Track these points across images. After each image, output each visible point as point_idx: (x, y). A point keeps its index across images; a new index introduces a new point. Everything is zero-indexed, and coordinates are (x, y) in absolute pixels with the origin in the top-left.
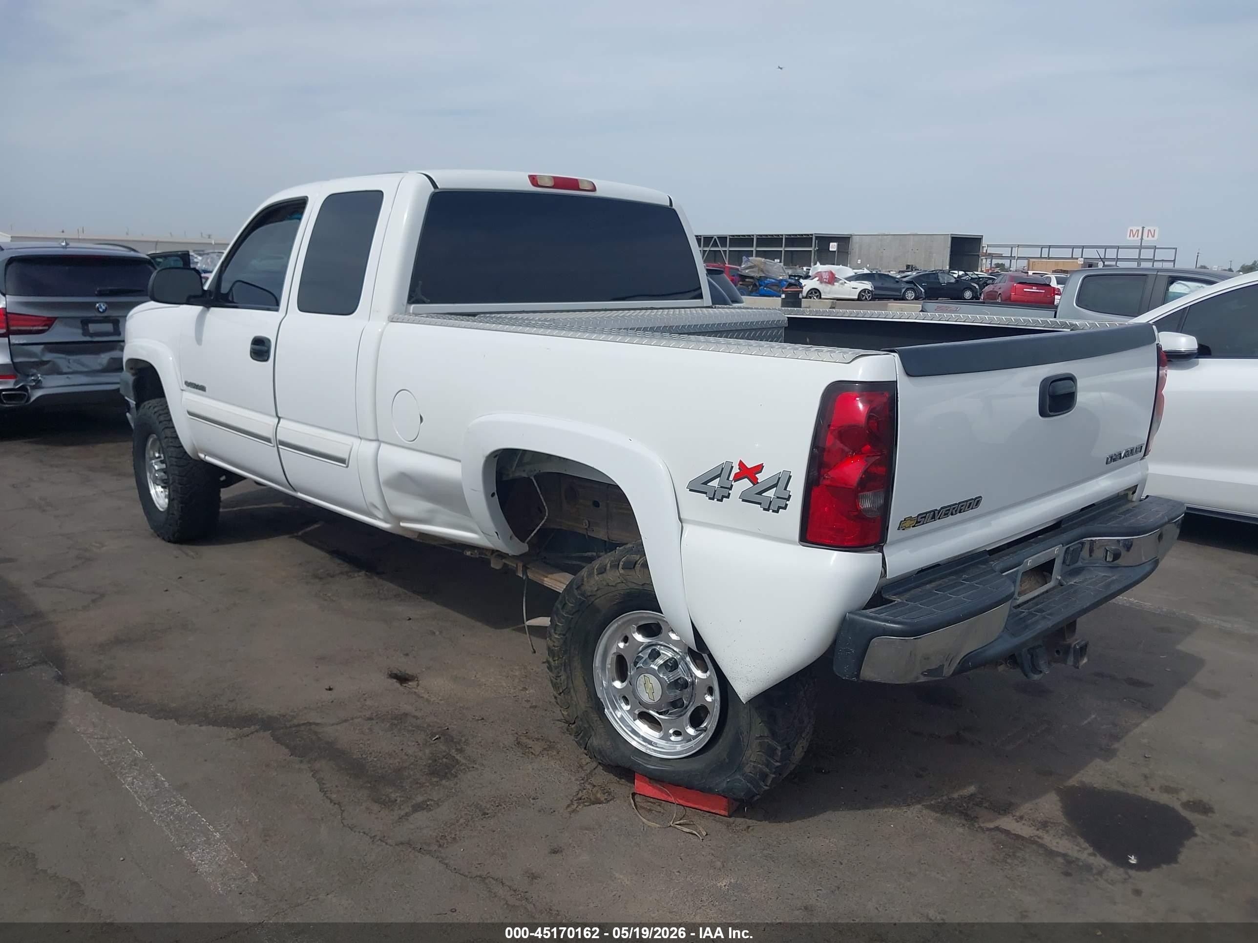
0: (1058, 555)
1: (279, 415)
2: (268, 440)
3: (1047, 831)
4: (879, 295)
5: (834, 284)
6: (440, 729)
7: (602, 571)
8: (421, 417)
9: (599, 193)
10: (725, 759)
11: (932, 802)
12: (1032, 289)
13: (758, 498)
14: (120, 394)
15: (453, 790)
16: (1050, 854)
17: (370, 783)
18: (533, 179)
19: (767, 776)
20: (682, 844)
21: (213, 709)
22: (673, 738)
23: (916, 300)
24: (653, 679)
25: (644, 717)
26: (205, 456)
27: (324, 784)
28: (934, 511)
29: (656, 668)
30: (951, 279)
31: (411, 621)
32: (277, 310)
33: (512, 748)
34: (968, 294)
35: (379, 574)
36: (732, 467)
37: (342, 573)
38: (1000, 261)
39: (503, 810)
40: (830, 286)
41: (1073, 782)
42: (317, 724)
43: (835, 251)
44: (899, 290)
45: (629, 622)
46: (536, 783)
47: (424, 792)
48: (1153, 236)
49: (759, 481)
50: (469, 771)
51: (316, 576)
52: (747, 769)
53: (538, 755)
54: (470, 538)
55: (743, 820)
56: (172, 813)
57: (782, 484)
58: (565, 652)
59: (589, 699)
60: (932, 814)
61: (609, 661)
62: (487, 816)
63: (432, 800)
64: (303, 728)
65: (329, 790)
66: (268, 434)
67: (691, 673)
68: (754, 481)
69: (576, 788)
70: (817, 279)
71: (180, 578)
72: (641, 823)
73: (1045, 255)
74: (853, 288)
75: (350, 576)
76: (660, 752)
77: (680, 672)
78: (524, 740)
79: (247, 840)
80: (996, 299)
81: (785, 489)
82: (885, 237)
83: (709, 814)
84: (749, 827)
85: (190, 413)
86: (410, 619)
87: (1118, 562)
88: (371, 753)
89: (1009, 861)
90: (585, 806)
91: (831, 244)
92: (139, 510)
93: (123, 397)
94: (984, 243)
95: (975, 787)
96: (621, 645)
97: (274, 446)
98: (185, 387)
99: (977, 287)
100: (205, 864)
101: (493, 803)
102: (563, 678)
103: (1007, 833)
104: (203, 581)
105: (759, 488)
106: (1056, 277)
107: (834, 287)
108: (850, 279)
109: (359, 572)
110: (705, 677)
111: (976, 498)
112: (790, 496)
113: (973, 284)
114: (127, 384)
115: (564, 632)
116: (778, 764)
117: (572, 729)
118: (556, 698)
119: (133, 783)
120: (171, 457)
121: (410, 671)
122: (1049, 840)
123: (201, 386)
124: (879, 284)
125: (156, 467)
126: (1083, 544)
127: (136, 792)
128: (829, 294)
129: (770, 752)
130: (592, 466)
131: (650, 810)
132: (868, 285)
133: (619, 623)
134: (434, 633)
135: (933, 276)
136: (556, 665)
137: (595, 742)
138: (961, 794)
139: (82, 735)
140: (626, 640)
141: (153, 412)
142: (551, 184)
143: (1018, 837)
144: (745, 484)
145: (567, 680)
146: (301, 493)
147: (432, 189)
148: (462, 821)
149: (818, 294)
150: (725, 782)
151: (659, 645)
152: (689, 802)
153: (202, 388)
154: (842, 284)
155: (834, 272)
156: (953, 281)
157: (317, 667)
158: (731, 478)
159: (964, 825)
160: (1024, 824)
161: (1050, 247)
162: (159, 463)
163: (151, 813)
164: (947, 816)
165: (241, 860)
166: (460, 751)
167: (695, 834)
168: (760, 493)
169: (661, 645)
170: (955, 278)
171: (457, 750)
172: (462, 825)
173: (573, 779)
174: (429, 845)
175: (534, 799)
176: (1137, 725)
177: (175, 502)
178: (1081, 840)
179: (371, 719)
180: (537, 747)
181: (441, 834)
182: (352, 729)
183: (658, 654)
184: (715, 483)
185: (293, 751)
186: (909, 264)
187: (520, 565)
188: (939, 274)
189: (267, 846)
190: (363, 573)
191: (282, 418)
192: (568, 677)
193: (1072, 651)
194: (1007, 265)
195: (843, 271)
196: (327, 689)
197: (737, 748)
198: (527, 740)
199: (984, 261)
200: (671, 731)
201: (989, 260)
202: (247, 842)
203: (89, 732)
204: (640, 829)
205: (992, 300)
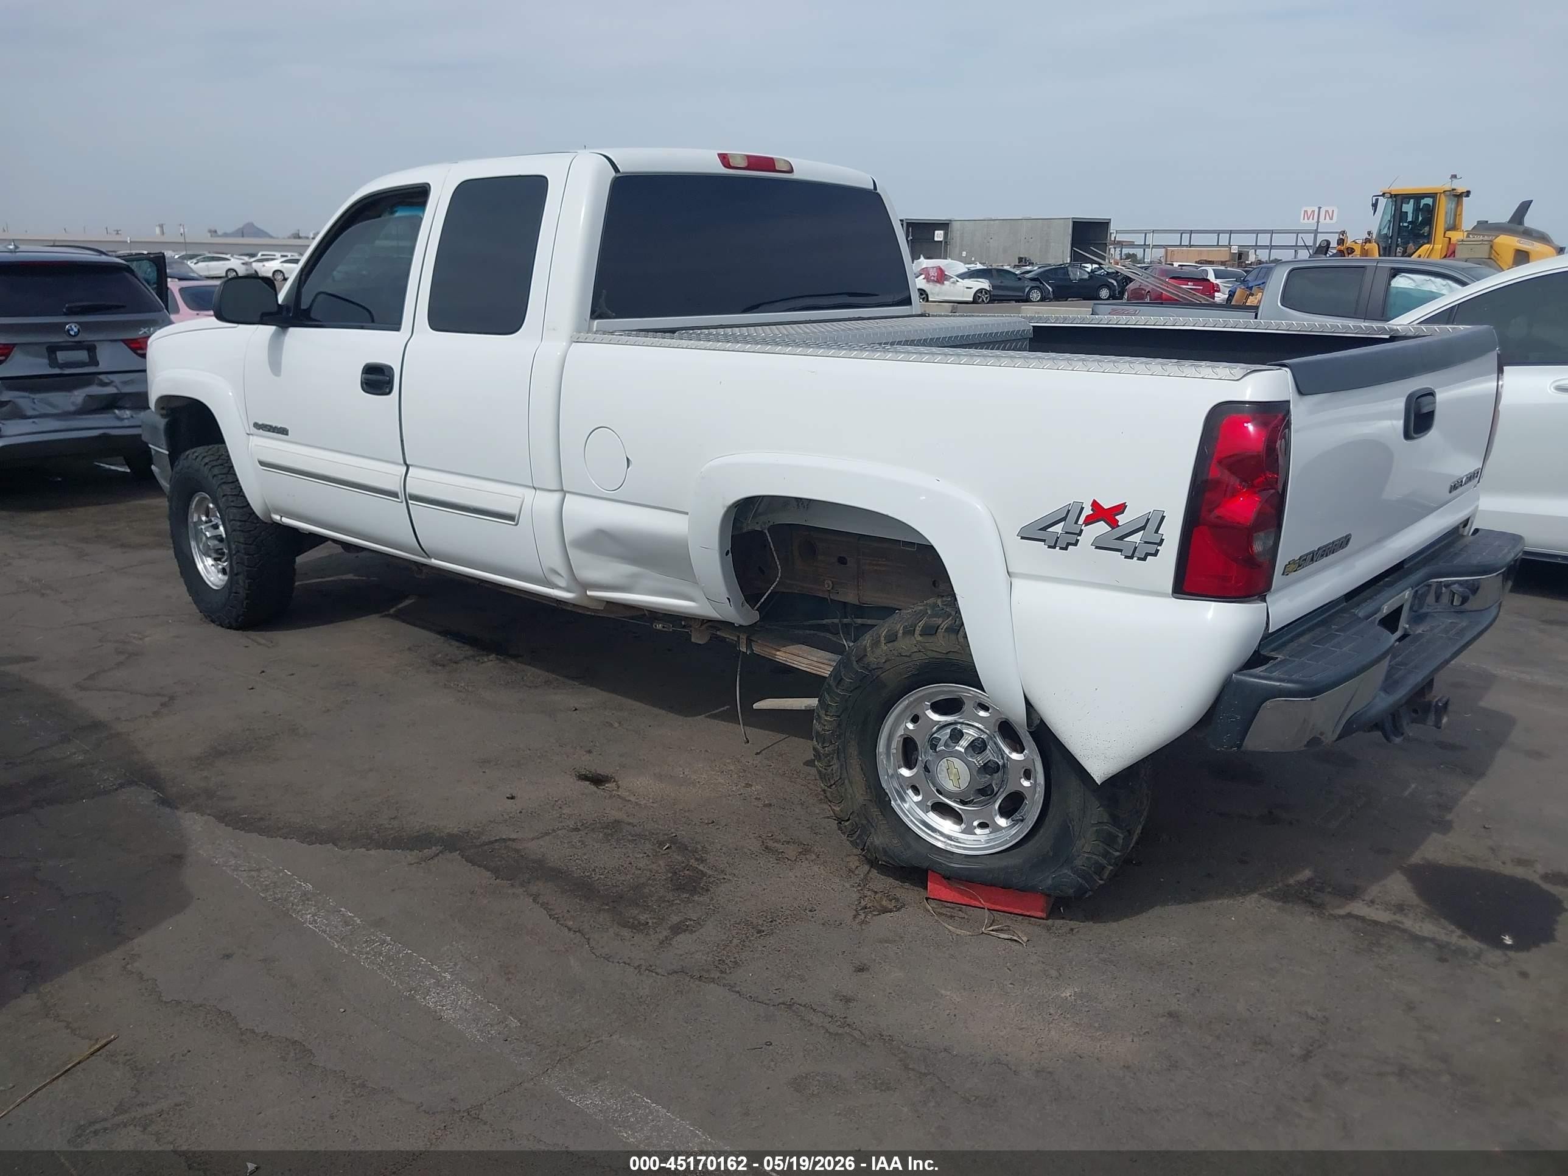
0: (1407, 600)
1: (408, 462)
2: (394, 495)
3: (1405, 915)
4: (997, 296)
5: (943, 283)
6: (666, 837)
7: (892, 638)
8: (628, 459)
9: (796, 175)
10: (1048, 852)
11: (1269, 890)
12: (1188, 285)
13: (1118, 544)
14: (142, 441)
15: (711, 907)
16: (1418, 940)
17: (607, 905)
18: (724, 159)
19: (1103, 868)
20: (1003, 952)
21: (375, 829)
22: (978, 831)
23: (1042, 301)
24: (957, 762)
25: (941, 809)
26: (281, 517)
27: (551, 909)
28: (1313, 552)
29: (963, 750)
30: (1084, 274)
31: (577, 711)
32: (398, 329)
33: (761, 853)
34: (1104, 293)
35: (515, 657)
36: (1082, 508)
37: (466, 658)
38: (1131, 251)
39: (780, 926)
40: (938, 285)
41: (1416, 859)
42: (514, 840)
43: (941, 242)
44: (1022, 289)
45: (921, 700)
46: (806, 893)
47: (677, 911)
48: (1331, 219)
49: (1120, 524)
50: (721, 883)
51: (435, 663)
52: (1078, 862)
53: (795, 860)
54: (686, 607)
55: (1062, 921)
56: (380, 954)
57: (1152, 527)
58: (839, 737)
59: (868, 791)
60: (1273, 903)
61: (894, 745)
62: (763, 934)
63: (690, 920)
64: (497, 846)
65: (560, 916)
66: (395, 486)
67: (1002, 754)
68: (1114, 524)
69: (856, 896)
70: (923, 276)
71: (263, 672)
72: (947, 932)
73: (1185, 242)
74: (967, 288)
75: (479, 661)
76: (965, 849)
77: (989, 755)
78: (770, 844)
79: (486, 980)
80: (1143, 299)
81: (1157, 531)
82: (992, 222)
83: (1022, 917)
84: (1072, 930)
85: (262, 463)
86: (576, 709)
87: (1467, 606)
88: (594, 870)
89: (1375, 949)
90: (875, 915)
91: (937, 232)
92: (180, 590)
93: (146, 444)
94: (1113, 228)
95: (1310, 871)
96: (910, 726)
97: (402, 502)
98: (255, 431)
99: (1115, 284)
100: (447, 1009)
101: (764, 919)
102: (835, 767)
103: (1362, 919)
104: (293, 674)
105: (1119, 532)
106: (1213, 270)
107: (944, 287)
108: (962, 276)
109: (488, 655)
110: (1023, 758)
111: (1346, 537)
112: (1162, 540)
113: (1110, 280)
114: (154, 428)
115: (838, 714)
116: (1117, 854)
117: (845, 826)
118: (824, 791)
119: (315, 921)
120: (232, 520)
121: (603, 771)
122: (1408, 923)
123: (281, 428)
124: (998, 283)
125: (208, 534)
126: (1429, 586)
127: (325, 932)
128: (938, 295)
129: (1109, 840)
130: (885, 513)
131: (952, 917)
132: (984, 284)
133: (911, 699)
134: (611, 725)
135: (1062, 270)
136: (826, 752)
137: (879, 839)
138: (1298, 879)
139: (224, 868)
140: (915, 719)
141: (203, 464)
142: (744, 164)
143: (1376, 923)
144: (1101, 528)
145: (841, 770)
146: (435, 559)
147: (613, 174)
148: (735, 941)
149: (924, 296)
150: (1050, 879)
151: (960, 723)
152: (997, 905)
153: (284, 431)
154: (953, 283)
155: (943, 268)
156: (1086, 276)
157: (484, 772)
158: (1081, 521)
159: (1313, 913)
160: (1377, 909)
161: (1191, 232)
162: (210, 529)
163: (354, 955)
164: (1291, 905)
165: (488, 1002)
166: (702, 860)
167: (1016, 941)
168: (1121, 538)
169: (962, 723)
170: (1089, 273)
171: (697, 859)
172: (737, 946)
173: (847, 885)
174: (708, 971)
175: (811, 911)
176: (1465, 793)
177: (241, 578)
178: (1445, 923)
179: (577, 830)
180: (791, 851)
181: (717, 959)
182: (559, 843)
183: (961, 735)
184: (1058, 528)
185: (496, 872)
186: (1022, 256)
187: (743, 638)
188: (1070, 269)
189: (513, 984)
190: (492, 657)
191: (412, 466)
192: (842, 765)
193: (1433, 709)
194: (1140, 255)
195: (954, 266)
196: (508, 798)
197: (1065, 837)
198: (775, 844)
199: (1112, 251)
200: (976, 823)
201: (1118, 250)
202: (487, 982)
203: (230, 864)
204: (948, 939)
205: (1139, 297)
